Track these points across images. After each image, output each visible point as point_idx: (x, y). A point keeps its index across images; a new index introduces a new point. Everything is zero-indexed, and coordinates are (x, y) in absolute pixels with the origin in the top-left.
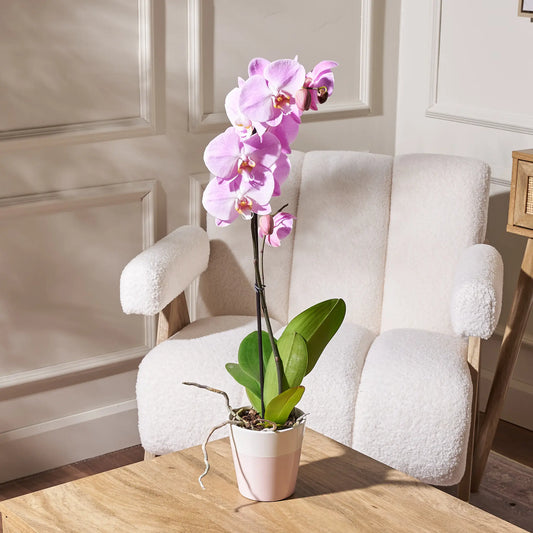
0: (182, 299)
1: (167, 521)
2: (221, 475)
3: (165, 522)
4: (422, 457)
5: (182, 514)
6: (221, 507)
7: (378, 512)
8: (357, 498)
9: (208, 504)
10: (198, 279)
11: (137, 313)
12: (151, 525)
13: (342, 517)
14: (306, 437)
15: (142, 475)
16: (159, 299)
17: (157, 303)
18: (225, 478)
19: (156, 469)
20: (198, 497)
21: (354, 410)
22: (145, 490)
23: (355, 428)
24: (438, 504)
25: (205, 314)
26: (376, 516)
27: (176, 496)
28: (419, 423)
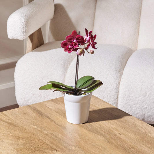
0: (39, 31)
1: (18, 138)
2: (48, 117)
3: (18, 139)
4: (151, 111)
5: (26, 135)
6: (46, 132)
7: (122, 136)
8: (112, 129)
9: (39, 131)
10: (49, 22)
11: (15, 38)
12: (11, 140)
13: (103, 138)
14: (92, 100)
15: (10, 116)
16: (25, 32)
17: (25, 34)
18: (49, 119)
19: (17, 113)
20: (35, 127)
21: (119, 87)
22: (10, 124)
23: (119, 96)
24: (151, 133)
25: (52, 40)
26: (120, 139)
27: (25, 127)
28: (150, 94)
